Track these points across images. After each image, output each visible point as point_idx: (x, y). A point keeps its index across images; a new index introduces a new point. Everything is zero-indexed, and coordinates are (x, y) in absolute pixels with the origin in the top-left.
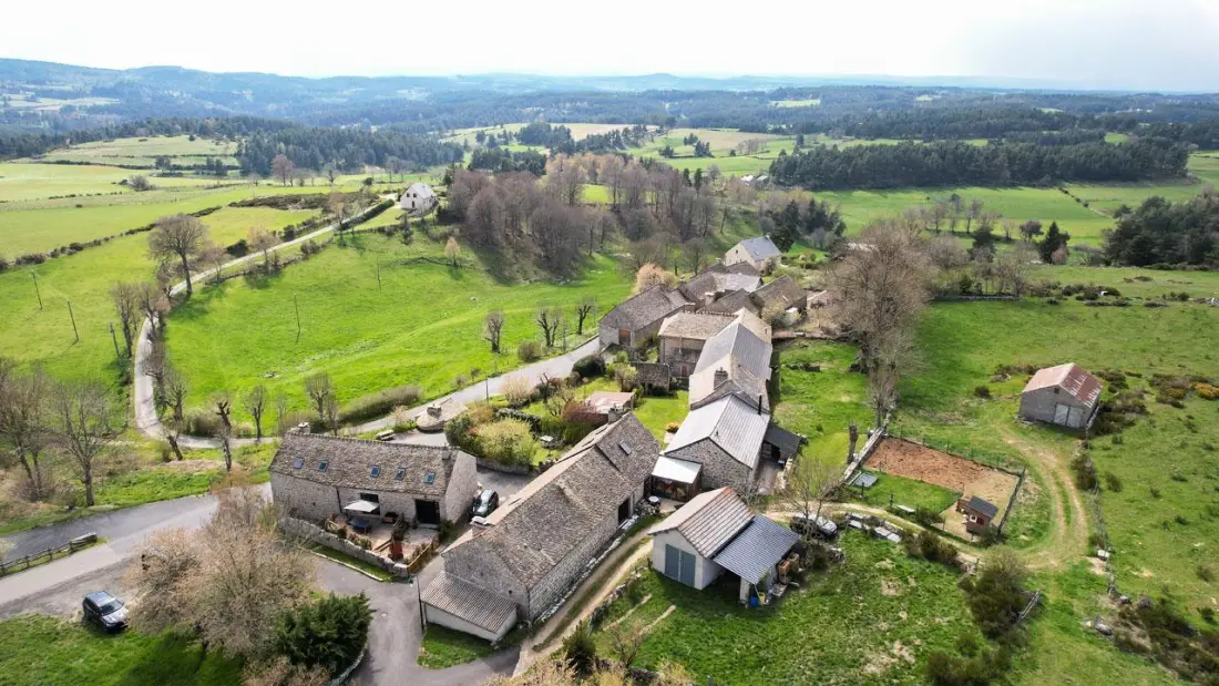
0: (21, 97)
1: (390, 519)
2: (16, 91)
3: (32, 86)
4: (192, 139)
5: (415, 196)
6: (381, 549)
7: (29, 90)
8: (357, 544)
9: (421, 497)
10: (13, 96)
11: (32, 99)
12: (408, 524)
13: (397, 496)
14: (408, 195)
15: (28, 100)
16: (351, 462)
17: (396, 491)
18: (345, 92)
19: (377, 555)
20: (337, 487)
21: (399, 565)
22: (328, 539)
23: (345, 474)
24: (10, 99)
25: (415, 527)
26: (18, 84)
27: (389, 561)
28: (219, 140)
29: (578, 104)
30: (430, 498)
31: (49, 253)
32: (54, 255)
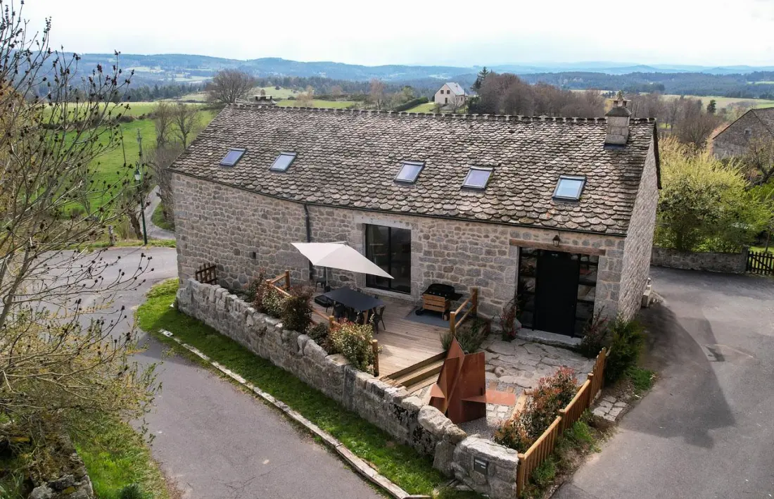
0: (182, 75)
1: (438, 303)
2: (179, 72)
3: (189, 69)
4: (277, 89)
5: (448, 92)
6: (408, 376)
7: (187, 71)
8: (333, 351)
9: (542, 239)
10: (177, 75)
11: (189, 77)
12: (488, 323)
13: (468, 233)
14: (442, 92)
15: (185, 77)
16: (349, 153)
17: (468, 218)
18: (391, 76)
19: (392, 390)
20: (307, 205)
21: (476, 443)
22: (262, 333)
23: (330, 177)
24: (176, 77)
25: (509, 337)
26: (182, 69)
27: (437, 419)
28: (296, 90)
29: (575, 80)
30: (571, 243)
31: (138, 117)
32: (141, 118)
